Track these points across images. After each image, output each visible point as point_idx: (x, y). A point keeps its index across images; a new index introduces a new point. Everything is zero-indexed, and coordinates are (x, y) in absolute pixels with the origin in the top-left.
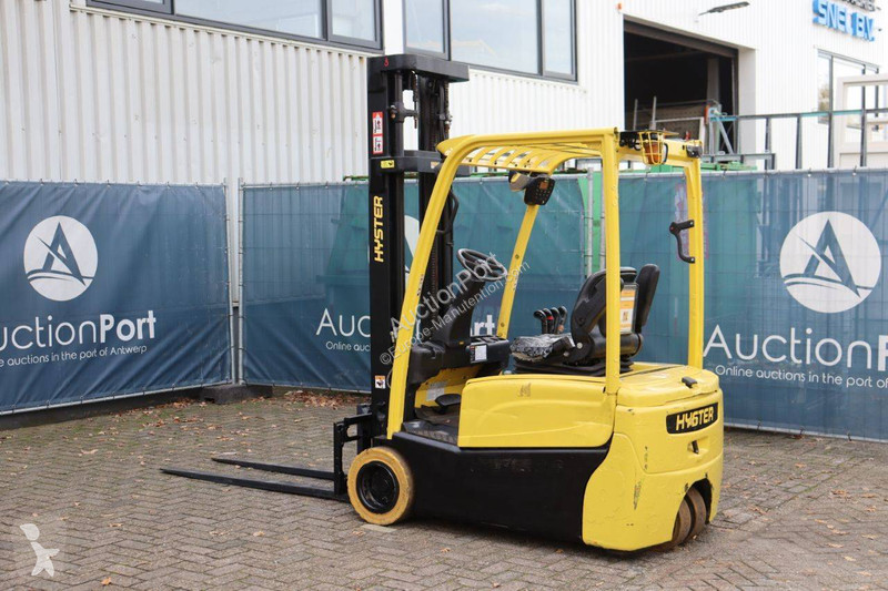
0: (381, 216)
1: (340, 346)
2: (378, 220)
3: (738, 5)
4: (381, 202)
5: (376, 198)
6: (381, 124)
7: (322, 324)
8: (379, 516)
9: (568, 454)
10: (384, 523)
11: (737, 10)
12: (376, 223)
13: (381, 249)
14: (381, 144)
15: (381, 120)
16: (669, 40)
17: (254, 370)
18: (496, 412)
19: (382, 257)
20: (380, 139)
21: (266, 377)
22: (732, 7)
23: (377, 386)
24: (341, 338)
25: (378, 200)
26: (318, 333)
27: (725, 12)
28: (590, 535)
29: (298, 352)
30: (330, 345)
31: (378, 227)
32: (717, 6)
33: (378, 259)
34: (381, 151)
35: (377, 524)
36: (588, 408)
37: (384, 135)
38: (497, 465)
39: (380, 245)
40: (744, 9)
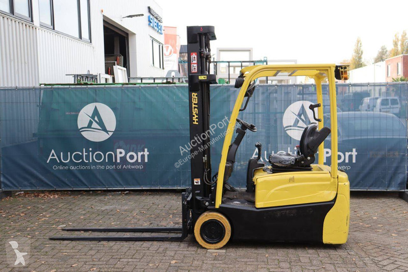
0: (196, 102)
1: (61, 168)
2: (195, 104)
3: (139, 15)
4: (196, 96)
5: (193, 94)
6: (196, 59)
7: (50, 157)
8: (214, 245)
9: (316, 206)
10: (216, 248)
11: (138, 17)
12: (193, 106)
13: (197, 118)
14: (196, 68)
15: (196, 56)
16: (111, 28)
17: (8, 183)
18: (277, 190)
19: (197, 122)
20: (196, 65)
21: (16, 186)
22: (137, 16)
23: (195, 184)
24: (62, 163)
25: (194, 95)
26: (48, 162)
27: (133, 18)
28: (326, 239)
29: (35, 172)
30: (55, 167)
31: (195, 108)
32: (131, 15)
33: (195, 123)
34: (196, 71)
35: (213, 249)
36: (324, 185)
37: (198, 64)
38: (279, 214)
39: (196, 116)
40: (141, 17)
